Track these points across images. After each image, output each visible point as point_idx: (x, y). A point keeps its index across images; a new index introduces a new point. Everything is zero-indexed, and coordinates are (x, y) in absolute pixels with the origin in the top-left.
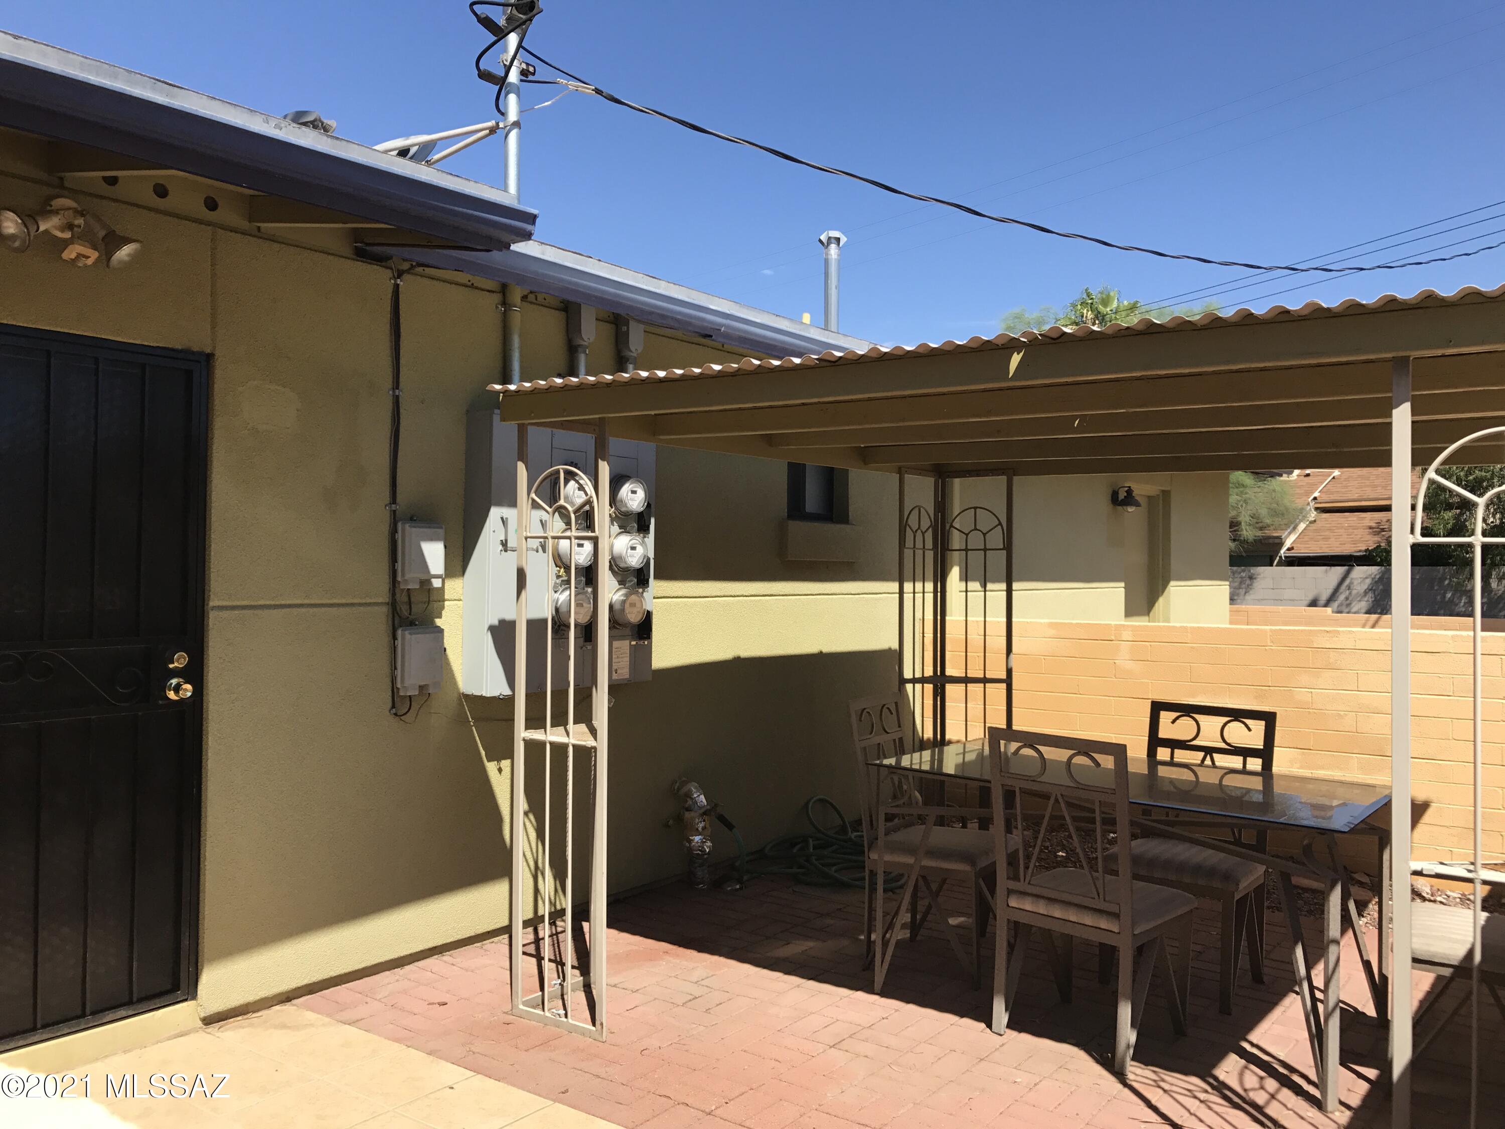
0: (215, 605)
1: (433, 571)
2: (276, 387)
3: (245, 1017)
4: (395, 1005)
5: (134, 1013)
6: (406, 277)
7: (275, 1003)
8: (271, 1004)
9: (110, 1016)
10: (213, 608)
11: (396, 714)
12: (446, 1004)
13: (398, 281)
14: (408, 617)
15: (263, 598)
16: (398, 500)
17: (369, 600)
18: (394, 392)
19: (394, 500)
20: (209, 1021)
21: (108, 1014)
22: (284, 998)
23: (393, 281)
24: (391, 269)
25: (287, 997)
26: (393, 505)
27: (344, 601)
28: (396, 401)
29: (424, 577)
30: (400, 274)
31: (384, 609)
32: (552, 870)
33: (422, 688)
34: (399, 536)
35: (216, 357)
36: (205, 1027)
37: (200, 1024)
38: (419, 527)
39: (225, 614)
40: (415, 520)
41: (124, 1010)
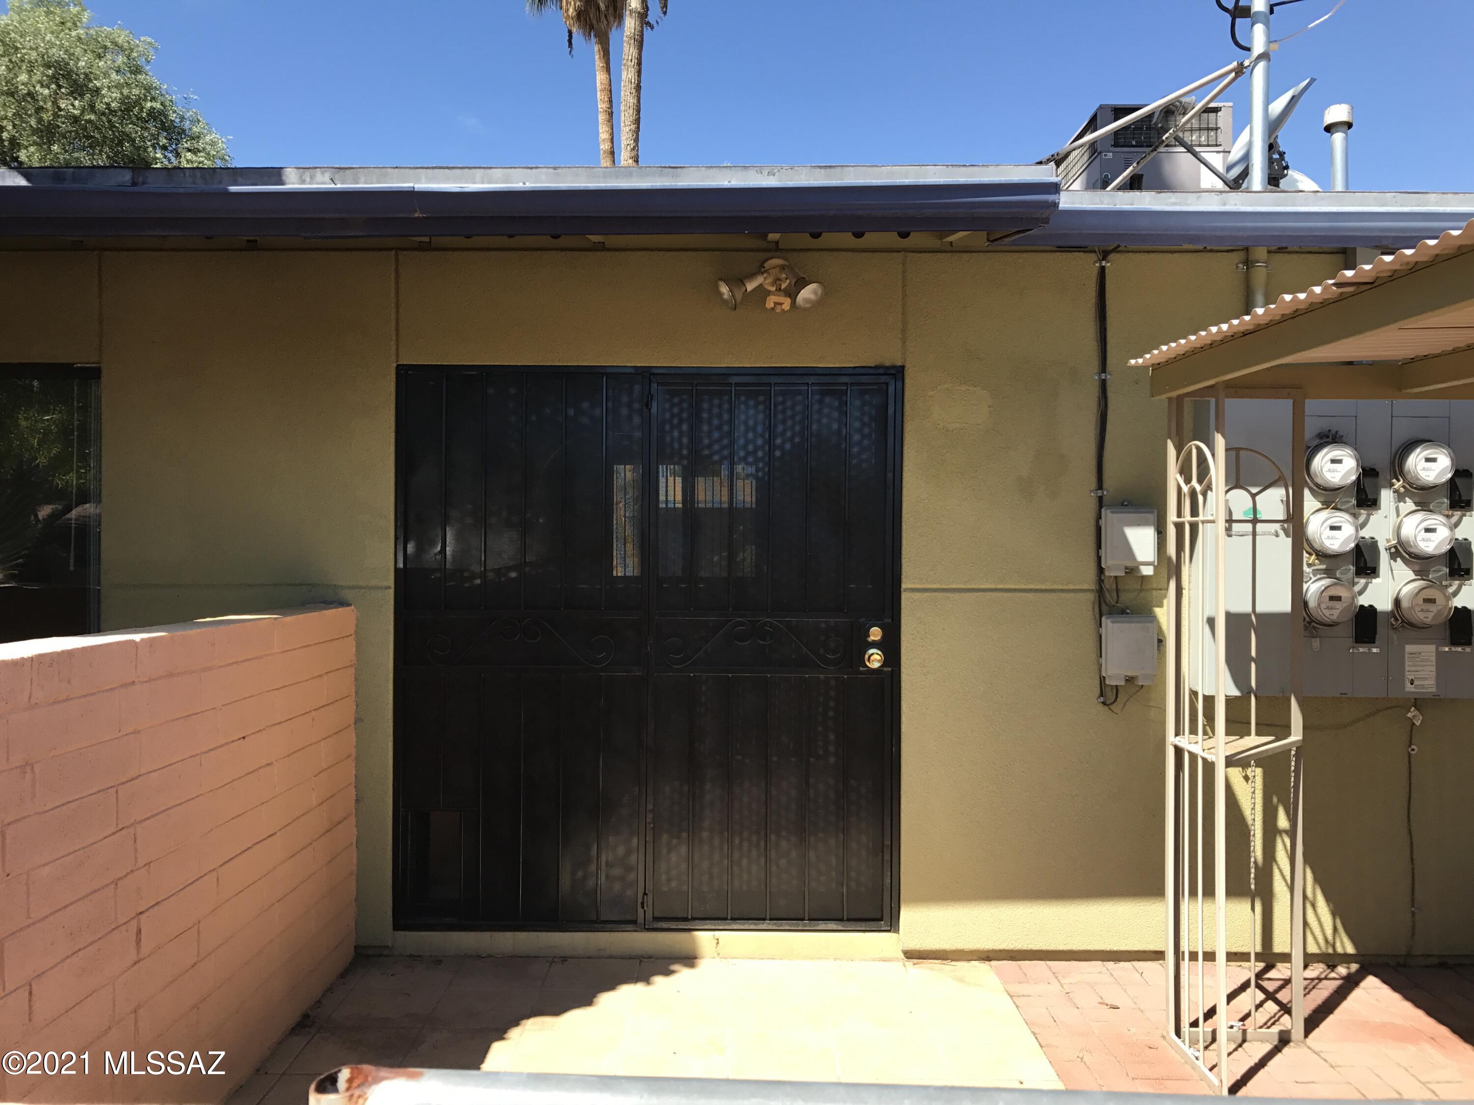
0: (907, 587)
1: (1140, 558)
2: (968, 387)
3: (944, 962)
4: (1069, 994)
5: (842, 928)
6: (1112, 256)
7: (976, 958)
8: (970, 957)
9: (822, 925)
10: (906, 590)
11: (1104, 703)
12: (1119, 1008)
13: (1104, 263)
14: (1115, 606)
15: (954, 582)
16: (1105, 485)
17: (1072, 587)
18: (1100, 376)
19: (1100, 486)
20: (911, 955)
21: (821, 924)
22: (984, 956)
23: (1097, 265)
24: (1095, 252)
25: (987, 956)
26: (1099, 491)
27: (1043, 587)
28: (1103, 385)
29: (1130, 564)
30: (1105, 255)
31: (1091, 597)
32: (1329, 905)
33: (1130, 680)
34: (1102, 522)
35: (906, 369)
36: (906, 959)
37: (902, 956)
38: (1121, 513)
39: (917, 595)
40: (1126, 505)
41: (835, 924)
